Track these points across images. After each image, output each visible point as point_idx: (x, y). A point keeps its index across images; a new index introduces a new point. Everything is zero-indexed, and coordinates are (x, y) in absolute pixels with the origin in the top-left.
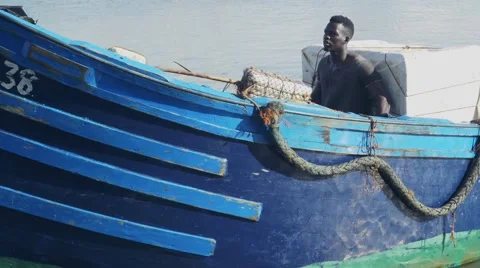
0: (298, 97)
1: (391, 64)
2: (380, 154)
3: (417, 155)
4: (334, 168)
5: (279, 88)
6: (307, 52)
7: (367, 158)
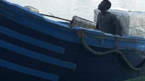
0: (91, 27)
1: (124, 16)
2: (119, 49)
3: (132, 50)
4: (102, 53)
5: (85, 23)
6: (96, 11)
7: (114, 50)
